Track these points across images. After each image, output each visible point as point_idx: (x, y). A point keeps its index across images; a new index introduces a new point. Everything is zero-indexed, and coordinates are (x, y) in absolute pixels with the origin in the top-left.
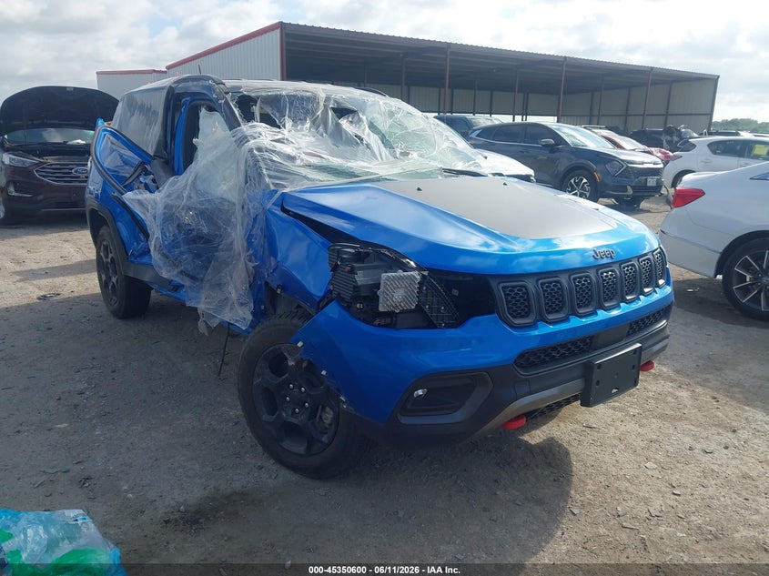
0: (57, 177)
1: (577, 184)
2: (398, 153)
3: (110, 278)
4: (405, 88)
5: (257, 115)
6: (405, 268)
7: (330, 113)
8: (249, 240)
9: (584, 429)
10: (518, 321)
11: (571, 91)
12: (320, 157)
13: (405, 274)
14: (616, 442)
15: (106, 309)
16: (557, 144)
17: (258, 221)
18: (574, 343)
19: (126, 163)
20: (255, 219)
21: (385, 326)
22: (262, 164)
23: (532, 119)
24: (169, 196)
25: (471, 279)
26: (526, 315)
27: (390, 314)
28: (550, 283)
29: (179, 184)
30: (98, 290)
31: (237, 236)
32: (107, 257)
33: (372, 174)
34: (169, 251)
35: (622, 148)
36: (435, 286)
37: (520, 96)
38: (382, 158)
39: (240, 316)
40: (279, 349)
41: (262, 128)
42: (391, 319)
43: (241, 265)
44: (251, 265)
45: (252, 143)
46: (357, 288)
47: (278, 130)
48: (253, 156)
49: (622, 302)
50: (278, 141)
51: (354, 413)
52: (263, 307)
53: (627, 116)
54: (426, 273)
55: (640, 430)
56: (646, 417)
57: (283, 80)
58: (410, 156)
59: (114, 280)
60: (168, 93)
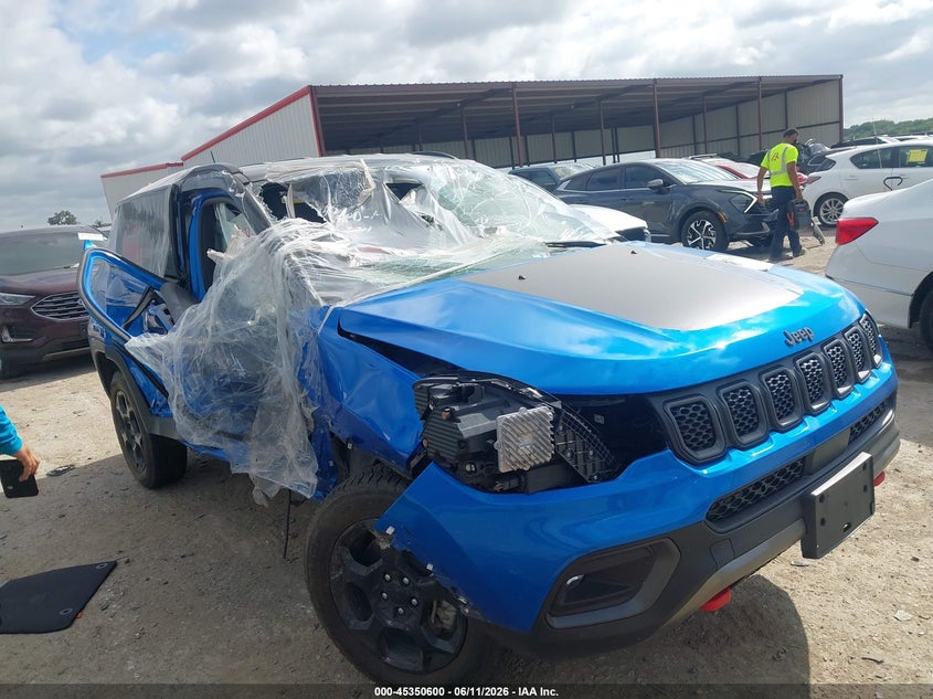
0: (60, 312)
1: (699, 229)
2: (482, 231)
3: (133, 437)
4: (469, 143)
5: (291, 209)
6: (529, 402)
7: (386, 190)
8: (301, 377)
9: (793, 569)
10: (703, 454)
11: (668, 118)
12: (380, 251)
13: (531, 411)
14: (844, 584)
15: (132, 477)
16: (666, 184)
17: (309, 351)
18: (782, 472)
19: (132, 289)
20: (305, 348)
21: (512, 491)
22: (304, 273)
23: (626, 159)
24: (188, 333)
25: (622, 401)
26: (711, 443)
27: (518, 474)
28: (736, 391)
29: (199, 315)
30: (120, 451)
31: (283, 371)
32: (125, 412)
33: (454, 265)
34: (198, 410)
35: (743, 177)
36: (576, 423)
37: (608, 133)
38: (461, 239)
39: (303, 478)
40: (364, 526)
41: (299, 224)
42: (519, 482)
43: (295, 413)
44: (309, 411)
45: (287, 248)
46: (463, 443)
47: (320, 225)
48: (292, 263)
49: (834, 399)
50: (321, 239)
51: (481, 618)
52: (331, 463)
53: (738, 137)
54: (558, 405)
55: (872, 561)
56: (874, 539)
57: (322, 155)
58: (497, 233)
59: (138, 440)
60: (172, 194)
